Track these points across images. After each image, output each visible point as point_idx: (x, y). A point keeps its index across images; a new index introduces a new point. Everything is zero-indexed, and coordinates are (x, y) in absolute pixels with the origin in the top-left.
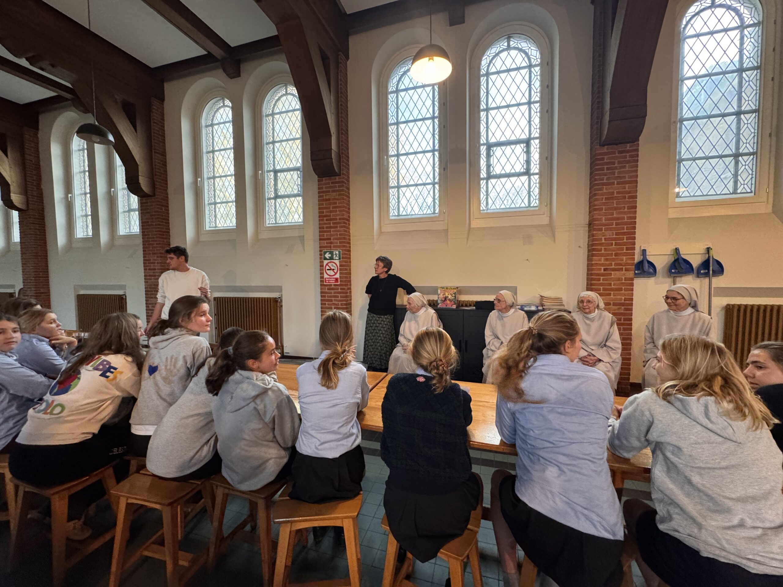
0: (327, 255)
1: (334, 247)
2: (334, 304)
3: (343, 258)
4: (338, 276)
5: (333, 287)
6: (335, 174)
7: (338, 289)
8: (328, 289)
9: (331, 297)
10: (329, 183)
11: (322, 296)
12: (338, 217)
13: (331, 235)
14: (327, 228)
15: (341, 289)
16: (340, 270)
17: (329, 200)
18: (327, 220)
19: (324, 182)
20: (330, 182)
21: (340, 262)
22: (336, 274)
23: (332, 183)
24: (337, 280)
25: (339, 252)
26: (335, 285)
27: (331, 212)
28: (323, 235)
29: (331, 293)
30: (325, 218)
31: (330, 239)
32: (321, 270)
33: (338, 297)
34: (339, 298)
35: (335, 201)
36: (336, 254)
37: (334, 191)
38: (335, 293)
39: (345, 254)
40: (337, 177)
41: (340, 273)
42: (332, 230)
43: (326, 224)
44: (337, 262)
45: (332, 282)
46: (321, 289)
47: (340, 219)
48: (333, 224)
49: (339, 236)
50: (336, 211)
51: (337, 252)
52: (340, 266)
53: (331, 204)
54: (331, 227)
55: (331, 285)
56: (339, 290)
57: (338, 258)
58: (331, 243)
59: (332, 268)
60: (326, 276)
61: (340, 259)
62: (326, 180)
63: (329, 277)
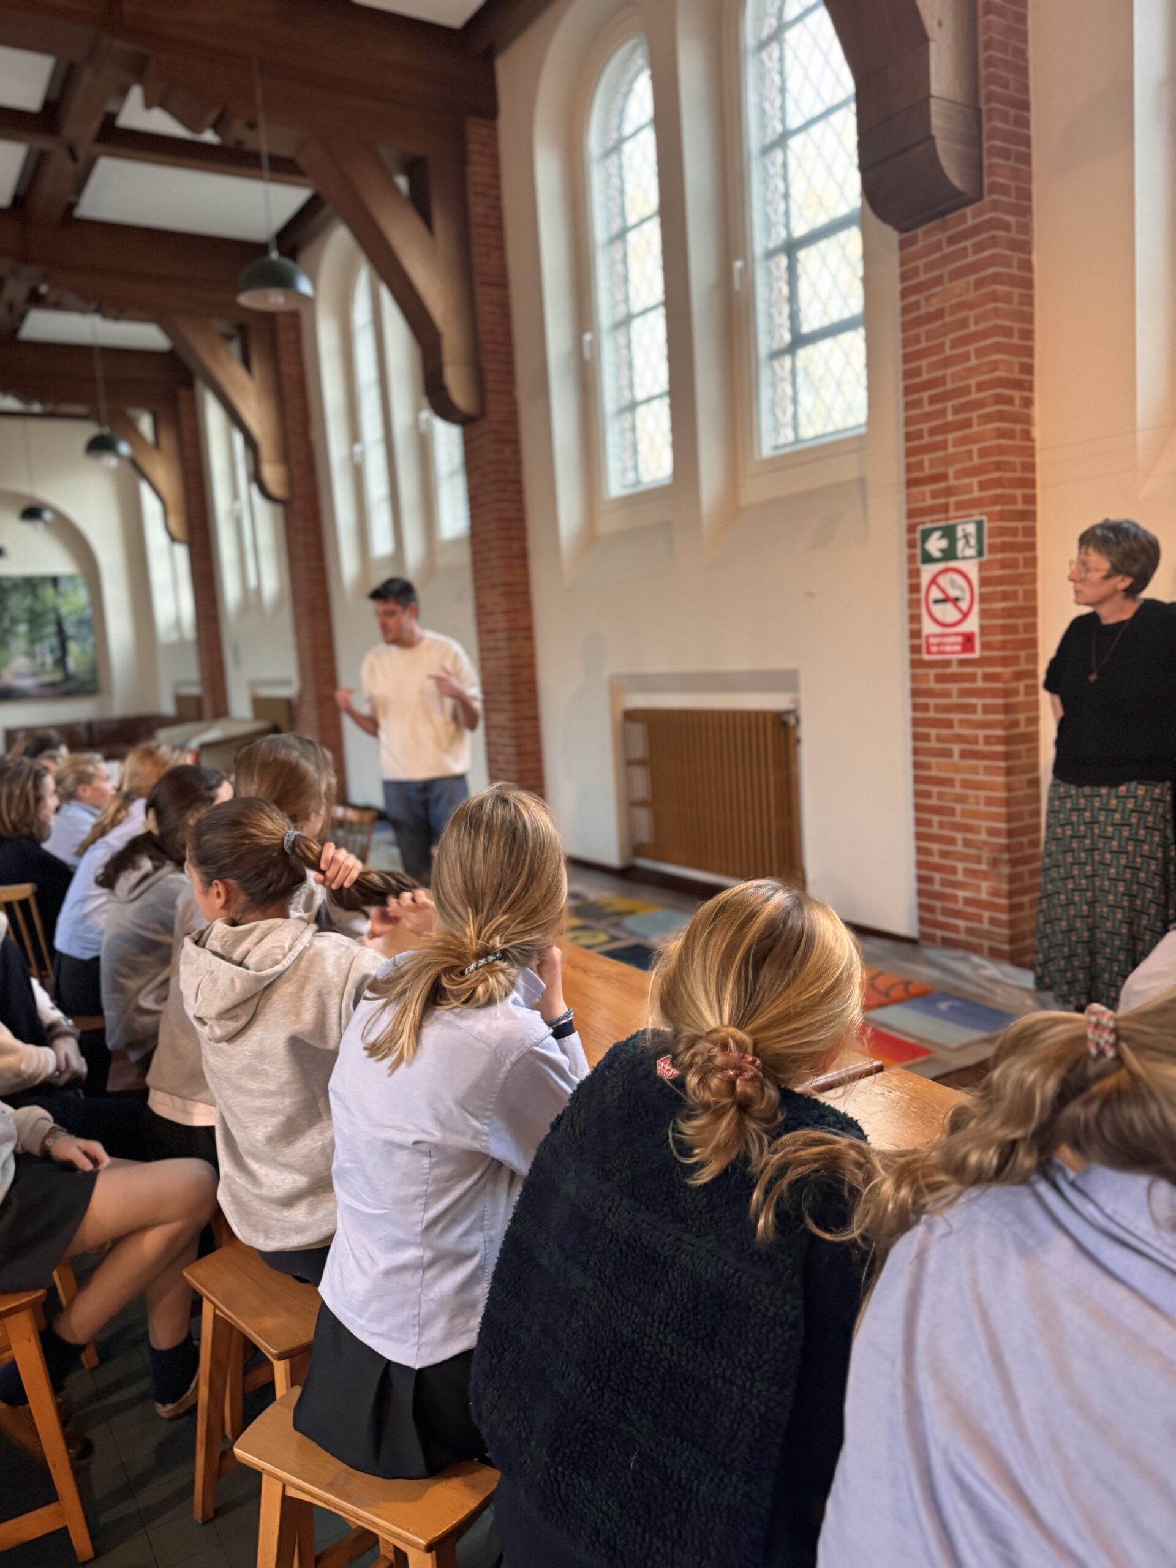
0: (936, 545)
1: (960, 506)
2: (960, 738)
3: (993, 549)
4: (972, 625)
5: (955, 669)
6: (957, 201)
7: (972, 678)
8: (940, 678)
9: (948, 709)
10: (937, 246)
11: (916, 707)
12: (973, 382)
13: (948, 461)
14: (933, 432)
15: (987, 677)
16: (983, 598)
17: (940, 314)
18: (933, 400)
19: (921, 243)
20: (942, 236)
21: (982, 567)
22: (965, 615)
23: (951, 240)
24: (968, 640)
25: (980, 525)
26: (962, 663)
27: (946, 363)
28: (920, 466)
29: (946, 694)
30: (926, 395)
31: (943, 477)
32: (914, 604)
33: (971, 709)
34: (979, 716)
35: (961, 315)
36: (966, 536)
37: (956, 275)
38: (963, 693)
39: (1003, 531)
40: (968, 210)
41: (984, 614)
42: (951, 437)
43: (928, 416)
44: (971, 568)
45: (953, 652)
46: (914, 678)
47: (981, 387)
48: (957, 410)
49: (976, 461)
50: (966, 357)
51: (971, 528)
52: (984, 582)
53: (947, 329)
54: (946, 428)
55: (947, 663)
56: (980, 684)
57: (971, 552)
58: (948, 492)
59: (953, 593)
60: (928, 627)
61: (980, 553)
62: (928, 233)
63: (938, 630)
